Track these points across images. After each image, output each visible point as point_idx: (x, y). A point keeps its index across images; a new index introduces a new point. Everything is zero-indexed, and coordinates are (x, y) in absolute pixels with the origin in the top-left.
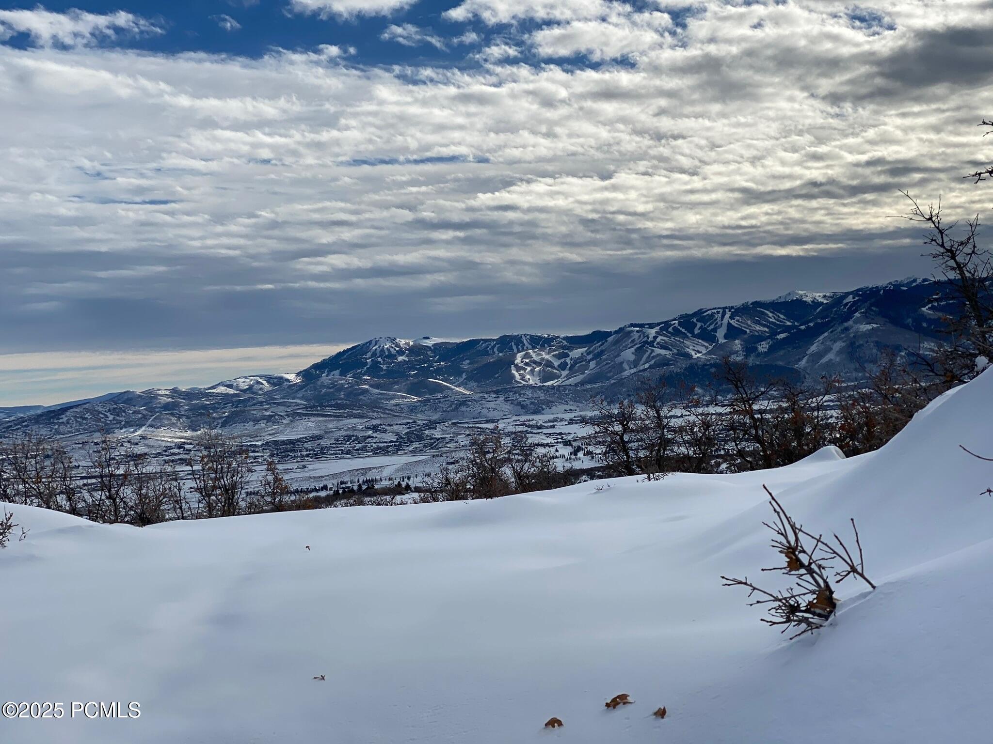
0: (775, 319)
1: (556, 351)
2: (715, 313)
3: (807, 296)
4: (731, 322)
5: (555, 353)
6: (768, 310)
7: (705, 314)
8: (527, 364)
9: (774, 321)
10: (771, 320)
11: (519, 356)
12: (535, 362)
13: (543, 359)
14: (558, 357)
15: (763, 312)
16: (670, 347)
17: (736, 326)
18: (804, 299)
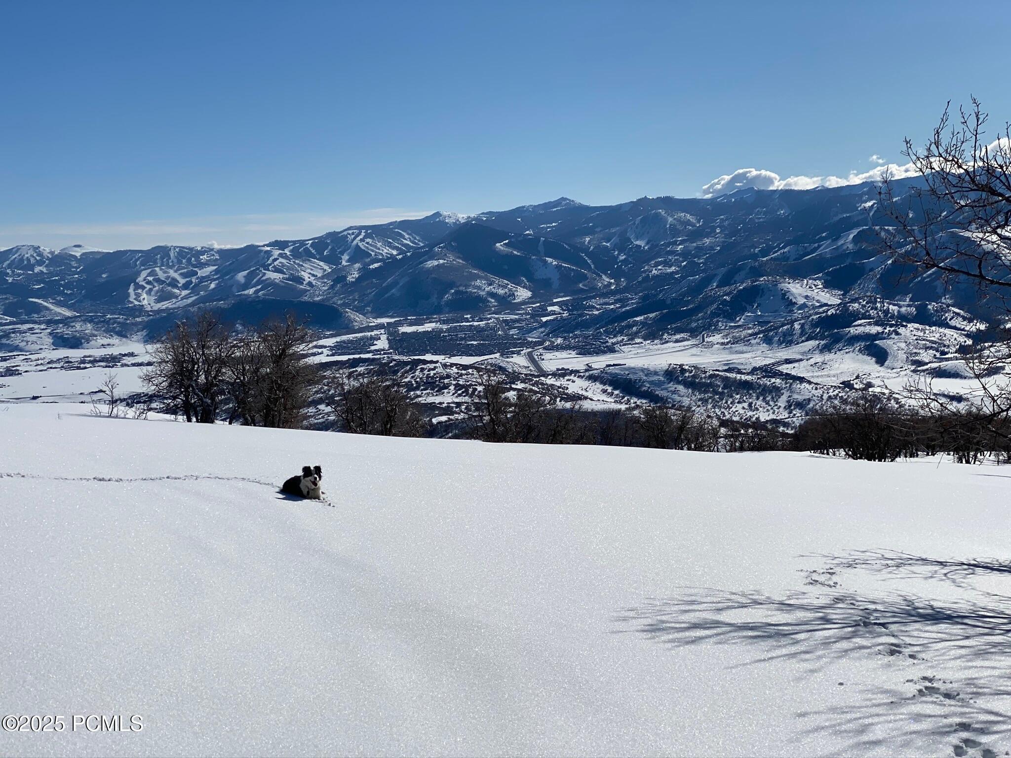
0: (411, 241)
1: (185, 268)
2: (349, 234)
3: (451, 217)
4: (359, 244)
5: (183, 271)
6: (406, 232)
7: (340, 235)
8: (149, 283)
9: (409, 243)
10: (405, 241)
11: (144, 274)
12: (158, 281)
13: (168, 277)
14: (184, 275)
15: (401, 233)
16: (285, 270)
17: (363, 248)
18: (447, 221)
